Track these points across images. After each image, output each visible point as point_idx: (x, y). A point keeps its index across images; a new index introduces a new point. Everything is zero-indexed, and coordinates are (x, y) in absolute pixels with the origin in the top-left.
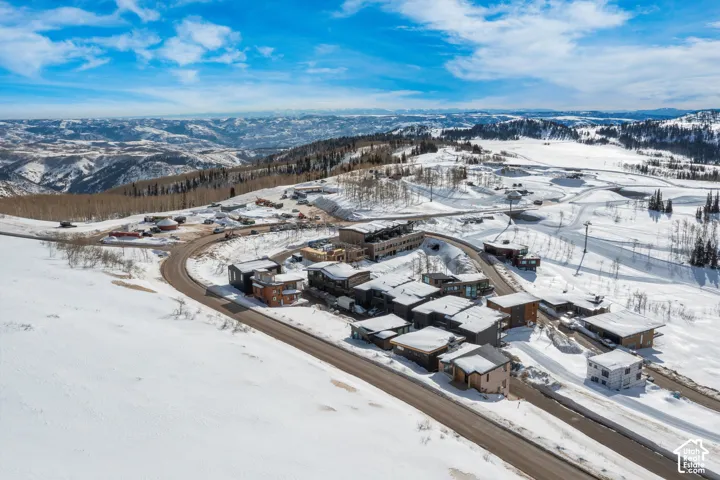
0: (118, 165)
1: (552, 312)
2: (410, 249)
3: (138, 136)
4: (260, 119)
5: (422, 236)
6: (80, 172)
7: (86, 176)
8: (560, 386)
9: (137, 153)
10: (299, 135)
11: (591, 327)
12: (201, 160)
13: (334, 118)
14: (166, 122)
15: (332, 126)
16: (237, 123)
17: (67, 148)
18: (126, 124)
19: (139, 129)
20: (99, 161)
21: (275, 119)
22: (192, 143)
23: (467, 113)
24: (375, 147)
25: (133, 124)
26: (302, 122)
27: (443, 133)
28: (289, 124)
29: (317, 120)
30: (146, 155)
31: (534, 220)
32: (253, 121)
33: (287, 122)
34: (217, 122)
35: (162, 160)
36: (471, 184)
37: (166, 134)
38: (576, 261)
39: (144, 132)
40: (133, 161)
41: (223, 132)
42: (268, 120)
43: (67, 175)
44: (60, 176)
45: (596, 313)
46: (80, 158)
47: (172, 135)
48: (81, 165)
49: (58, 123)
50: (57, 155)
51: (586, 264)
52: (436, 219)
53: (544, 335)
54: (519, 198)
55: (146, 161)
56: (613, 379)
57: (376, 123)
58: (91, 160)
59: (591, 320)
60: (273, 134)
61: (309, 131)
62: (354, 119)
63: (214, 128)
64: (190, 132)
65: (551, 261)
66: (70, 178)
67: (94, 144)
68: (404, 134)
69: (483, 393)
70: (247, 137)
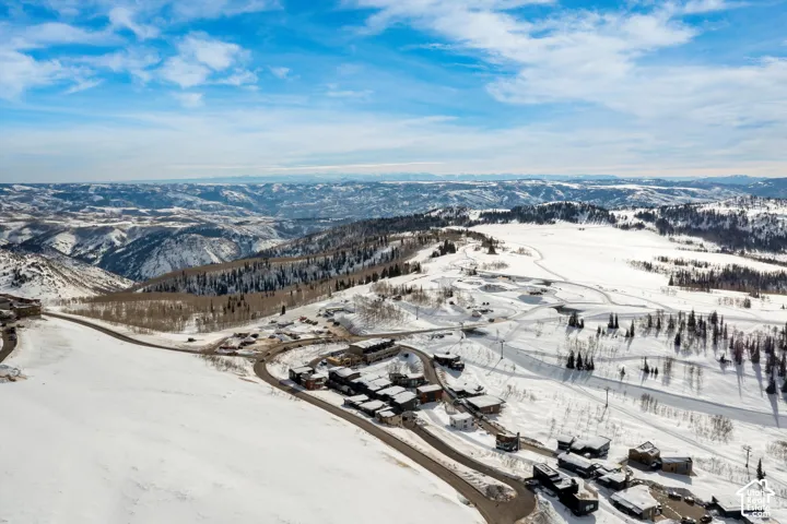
1: (454, 395)
2: (391, 356)
3: (170, 203)
4: (300, 185)
5: (399, 349)
6: (112, 244)
7: (118, 248)
8: (427, 424)
9: (170, 224)
11: (469, 403)
12: (238, 232)
13: (378, 185)
14: (199, 187)
16: (275, 189)
18: (158, 190)
19: (171, 195)
20: (132, 232)
21: (315, 185)
25: (165, 189)
26: (343, 189)
28: (330, 190)
29: (360, 186)
30: (180, 227)
31: (481, 334)
32: (292, 186)
33: (327, 188)
34: (253, 187)
35: (198, 232)
36: (452, 303)
37: (200, 201)
38: (492, 365)
39: (176, 199)
40: (167, 233)
41: (260, 199)
42: (308, 186)
45: (475, 395)
47: (206, 202)
48: (114, 236)
50: (87, 225)
51: (498, 366)
52: (413, 335)
53: (443, 407)
54: (479, 316)
55: (180, 233)
56: (457, 425)
58: (124, 231)
59: (471, 400)
60: (313, 201)
63: (250, 195)
64: (225, 199)
65: (474, 363)
67: (124, 212)
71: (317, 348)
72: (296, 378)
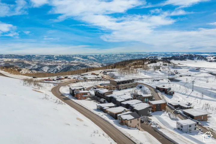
0: (68, 67)
1: (173, 107)
2: (132, 87)
3: (74, 60)
4: (109, 55)
5: (137, 84)
6: (57, 69)
7: (59, 70)
9: (73, 64)
10: (119, 59)
11: (185, 113)
12: (91, 66)
13: (130, 55)
14: (82, 56)
15: (129, 57)
16: (102, 56)
17: (55, 63)
18: (71, 56)
19: (74, 57)
20: (63, 66)
21: (113, 55)
22: (88, 62)
23: (171, 53)
24: (138, 62)
25: (73, 56)
26: (120, 56)
27: (162, 59)
28: (117, 56)
29: (125, 55)
30: (75, 65)
31: (178, 81)
32: (106, 55)
33: (116, 56)
34: (96, 56)
35: (80, 66)
36: (160, 70)
37: (82, 59)
38: (189, 94)
39: (76, 59)
40: (72, 67)
41: (98, 59)
42: (111, 55)
43: (54, 70)
44: (52, 70)
46: (58, 65)
47: (83, 59)
48: (58, 67)
49: (53, 56)
50: (52, 64)
51: (192, 94)
52: (144, 80)
53: (167, 114)
54: (174, 75)
55: (75, 66)
57: (143, 56)
58: (61, 66)
59: (186, 111)
60: (112, 59)
61: (122, 58)
62: (136, 55)
63: (95, 57)
64: (88, 59)
65: (178, 92)
66: (55, 71)
67: (62, 62)
68: (150, 59)
69: (129, 127)
70: (104, 60)
71: (94, 82)
72: (73, 94)
